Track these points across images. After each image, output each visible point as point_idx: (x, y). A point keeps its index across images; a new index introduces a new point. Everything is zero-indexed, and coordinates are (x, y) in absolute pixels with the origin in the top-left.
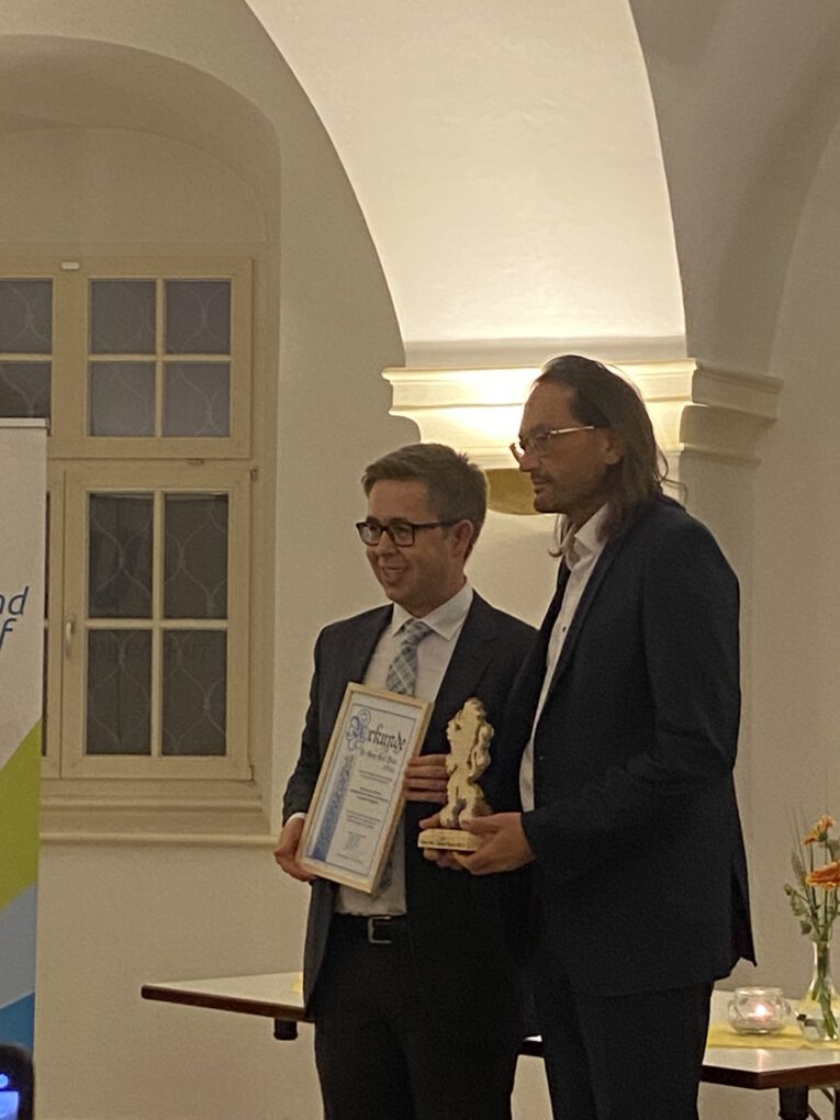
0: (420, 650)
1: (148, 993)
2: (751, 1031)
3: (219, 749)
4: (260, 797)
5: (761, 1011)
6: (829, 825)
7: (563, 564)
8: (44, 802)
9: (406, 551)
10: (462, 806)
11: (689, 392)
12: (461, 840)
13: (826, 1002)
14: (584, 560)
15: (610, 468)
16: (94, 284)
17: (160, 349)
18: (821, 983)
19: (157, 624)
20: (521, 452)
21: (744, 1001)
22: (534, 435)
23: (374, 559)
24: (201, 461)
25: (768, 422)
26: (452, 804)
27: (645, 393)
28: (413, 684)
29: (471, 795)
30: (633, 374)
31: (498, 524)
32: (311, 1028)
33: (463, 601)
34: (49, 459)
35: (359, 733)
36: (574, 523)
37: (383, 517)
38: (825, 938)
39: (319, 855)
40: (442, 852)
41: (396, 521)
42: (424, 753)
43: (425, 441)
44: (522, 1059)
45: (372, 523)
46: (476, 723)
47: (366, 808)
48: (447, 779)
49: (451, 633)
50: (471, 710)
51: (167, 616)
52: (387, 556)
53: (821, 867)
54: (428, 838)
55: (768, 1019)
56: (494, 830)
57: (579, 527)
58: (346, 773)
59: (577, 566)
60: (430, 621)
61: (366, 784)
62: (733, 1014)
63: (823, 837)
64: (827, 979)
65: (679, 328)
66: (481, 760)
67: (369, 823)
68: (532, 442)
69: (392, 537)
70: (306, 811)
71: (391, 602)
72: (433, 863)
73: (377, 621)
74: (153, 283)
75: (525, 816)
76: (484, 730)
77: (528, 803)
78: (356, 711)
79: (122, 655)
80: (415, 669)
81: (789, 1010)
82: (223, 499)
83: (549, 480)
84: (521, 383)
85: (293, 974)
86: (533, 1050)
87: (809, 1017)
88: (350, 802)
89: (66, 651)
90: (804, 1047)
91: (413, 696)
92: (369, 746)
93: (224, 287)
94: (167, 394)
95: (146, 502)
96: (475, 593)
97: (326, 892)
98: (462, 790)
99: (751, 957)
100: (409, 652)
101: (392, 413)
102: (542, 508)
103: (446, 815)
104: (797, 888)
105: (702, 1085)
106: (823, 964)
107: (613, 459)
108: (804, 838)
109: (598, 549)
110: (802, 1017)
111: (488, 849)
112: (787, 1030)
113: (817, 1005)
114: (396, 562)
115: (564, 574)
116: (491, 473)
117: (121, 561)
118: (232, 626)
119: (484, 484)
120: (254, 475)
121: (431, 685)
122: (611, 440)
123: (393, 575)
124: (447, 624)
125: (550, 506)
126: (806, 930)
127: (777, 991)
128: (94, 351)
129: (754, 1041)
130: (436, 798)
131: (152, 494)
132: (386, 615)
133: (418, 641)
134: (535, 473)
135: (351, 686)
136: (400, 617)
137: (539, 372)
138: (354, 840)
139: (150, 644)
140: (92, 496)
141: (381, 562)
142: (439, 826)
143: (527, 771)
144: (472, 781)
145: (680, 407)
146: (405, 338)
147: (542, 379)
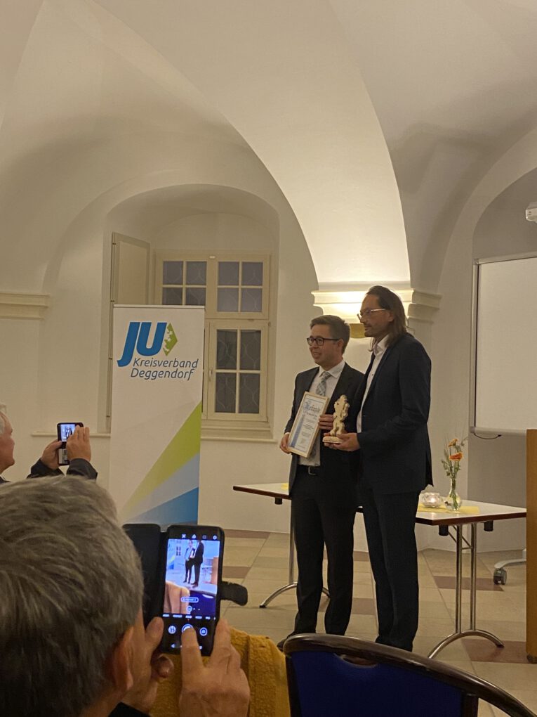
0: (327, 381)
1: (236, 488)
2: (429, 506)
3: (257, 412)
4: (270, 427)
5: (433, 500)
6: (456, 440)
7: (373, 354)
8: (202, 427)
9: (321, 347)
10: (337, 429)
11: (411, 299)
12: (336, 440)
13: (455, 498)
14: (380, 352)
15: (390, 322)
16: (220, 263)
17: (240, 283)
18: (453, 492)
19: (238, 371)
20: (361, 316)
21: (427, 497)
22: (365, 312)
23: (311, 350)
24: (253, 320)
25: (436, 309)
26: (334, 429)
27: (402, 299)
28: (324, 392)
29: (341, 426)
30: (398, 293)
31: (353, 341)
32: (289, 502)
33: (342, 365)
34: (206, 319)
35: (307, 407)
36: (377, 340)
37: (315, 336)
38: (454, 477)
39: (293, 446)
40: (331, 444)
41: (318, 337)
42: (327, 413)
43: (325, 314)
44: (357, 513)
45: (312, 339)
46: (344, 402)
47: (308, 431)
48: (332, 422)
49: (337, 376)
50: (343, 398)
51: (241, 369)
52: (315, 348)
53: (454, 454)
54: (326, 439)
55: (435, 503)
56: (348, 438)
57: (379, 342)
58: (302, 420)
59: (378, 354)
60: (330, 372)
61: (309, 424)
62: (424, 501)
63: (454, 445)
64: (456, 490)
65: (408, 278)
66: (345, 414)
67: (308, 435)
68: (365, 314)
69: (317, 343)
70: (290, 431)
71: (318, 366)
72: (328, 447)
73: (315, 372)
74: (238, 263)
75: (358, 434)
76: (347, 405)
77: (359, 430)
78: (307, 400)
79: (226, 381)
80: (325, 387)
81: (442, 500)
82: (259, 332)
83: (369, 326)
84: (361, 295)
85: (284, 484)
86: (360, 511)
87: (449, 502)
88: (303, 429)
89: (209, 380)
90: (447, 512)
91: (325, 396)
92: (310, 412)
93: (261, 264)
94: (242, 297)
95: (235, 333)
96: (346, 364)
97: (296, 457)
98: (338, 424)
99: (432, 484)
100: (324, 382)
101: (314, 305)
102: (367, 336)
103: (332, 432)
104: (445, 460)
105: (416, 524)
106: (454, 485)
107: (391, 320)
108: (448, 445)
109: (385, 349)
110: (446, 503)
111: (345, 444)
112: (442, 506)
113: (451, 499)
114: (318, 351)
115: (373, 357)
116: (351, 325)
117: (227, 351)
118: (261, 372)
119: (349, 329)
120: (269, 324)
121: (330, 394)
122: (390, 313)
123: (316, 356)
124: (336, 373)
125: (370, 335)
126: (448, 474)
127: (438, 494)
128: (219, 284)
129: (430, 510)
130: (329, 428)
131: (237, 330)
132: (318, 370)
133: (326, 378)
134: (365, 323)
135: (306, 393)
136: (321, 370)
137: (367, 292)
138: (303, 441)
139: (236, 377)
140: (218, 331)
141: (313, 351)
142: (330, 435)
143: (359, 421)
144: (342, 421)
145: (408, 304)
146: (319, 281)
147: (368, 293)
